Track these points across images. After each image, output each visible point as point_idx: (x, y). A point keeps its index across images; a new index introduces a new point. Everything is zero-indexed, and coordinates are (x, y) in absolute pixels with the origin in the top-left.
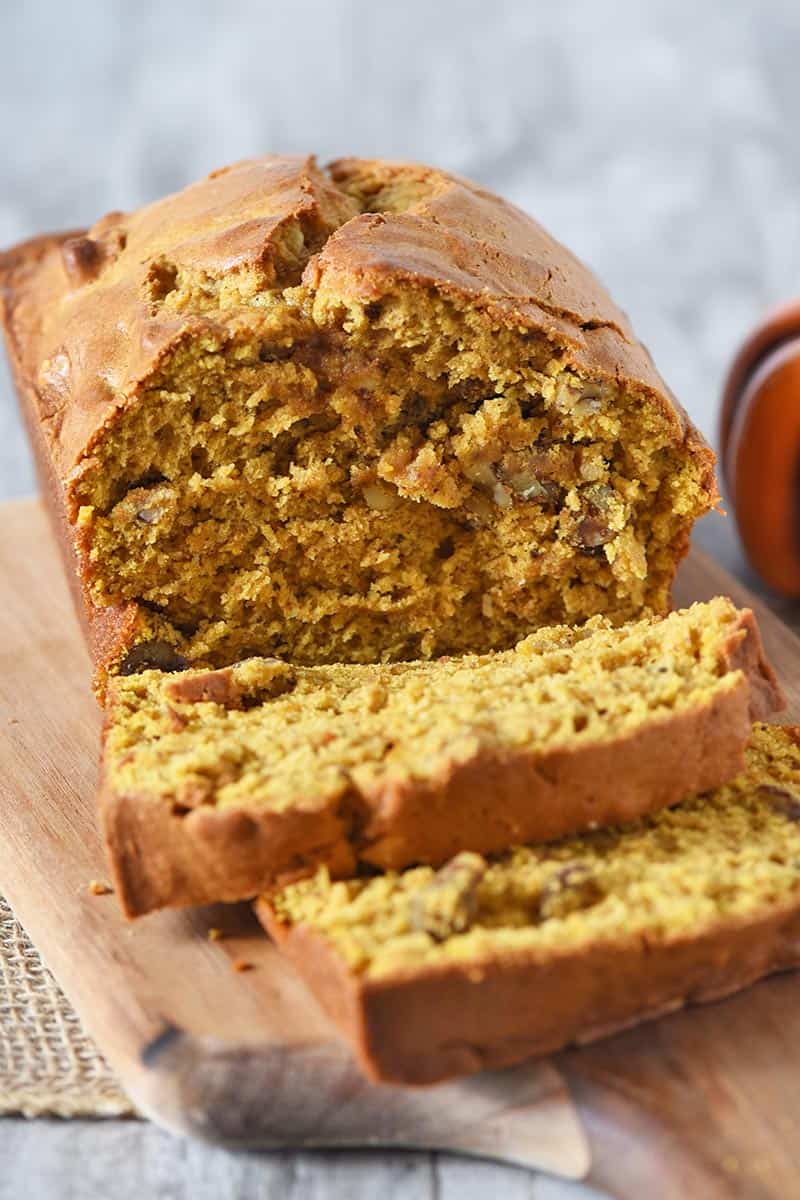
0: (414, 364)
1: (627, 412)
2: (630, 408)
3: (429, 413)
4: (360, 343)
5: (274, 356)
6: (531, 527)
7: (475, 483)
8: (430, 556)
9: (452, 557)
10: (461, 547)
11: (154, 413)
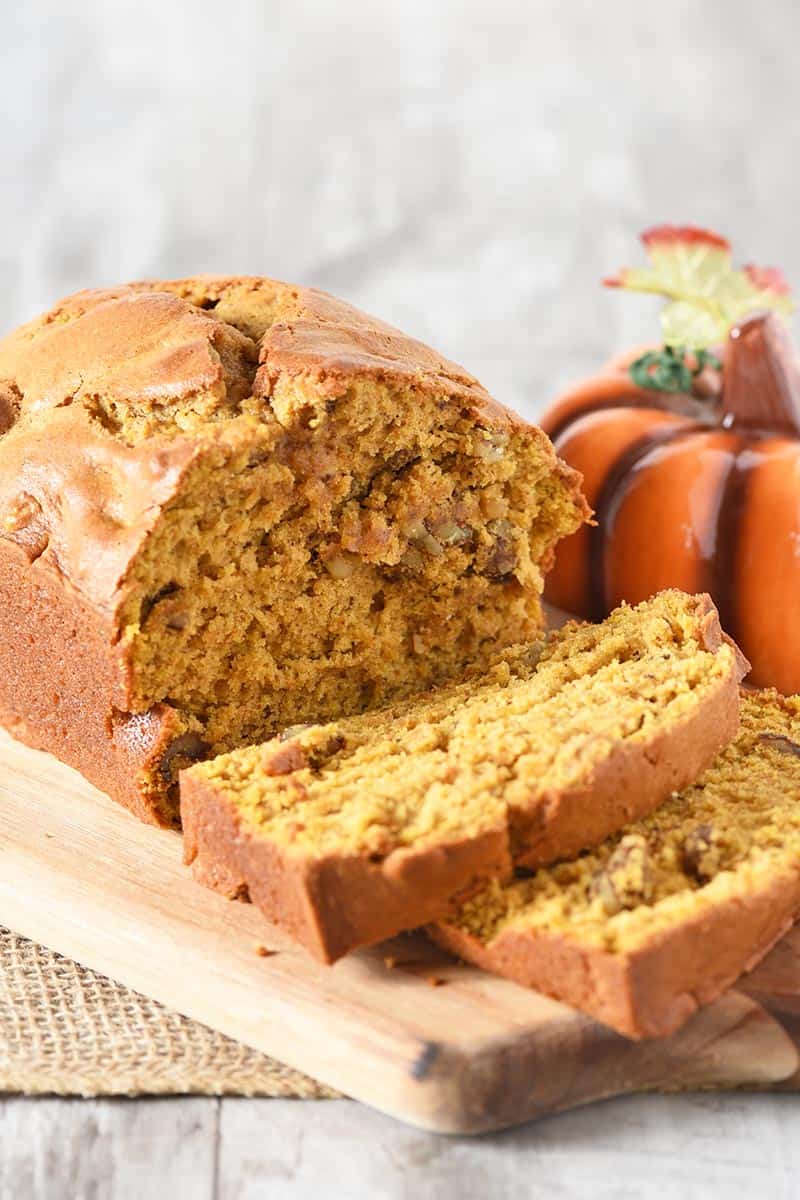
0: (359, 445)
1: (517, 453)
2: (519, 450)
3: (360, 487)
4: (322, 434)
5: (257, 461)
6: (454, 568)
7: (411, 540)
8: (367, 611)
9: (386, 609)
10: (391, 598)
11: (173, 530)
